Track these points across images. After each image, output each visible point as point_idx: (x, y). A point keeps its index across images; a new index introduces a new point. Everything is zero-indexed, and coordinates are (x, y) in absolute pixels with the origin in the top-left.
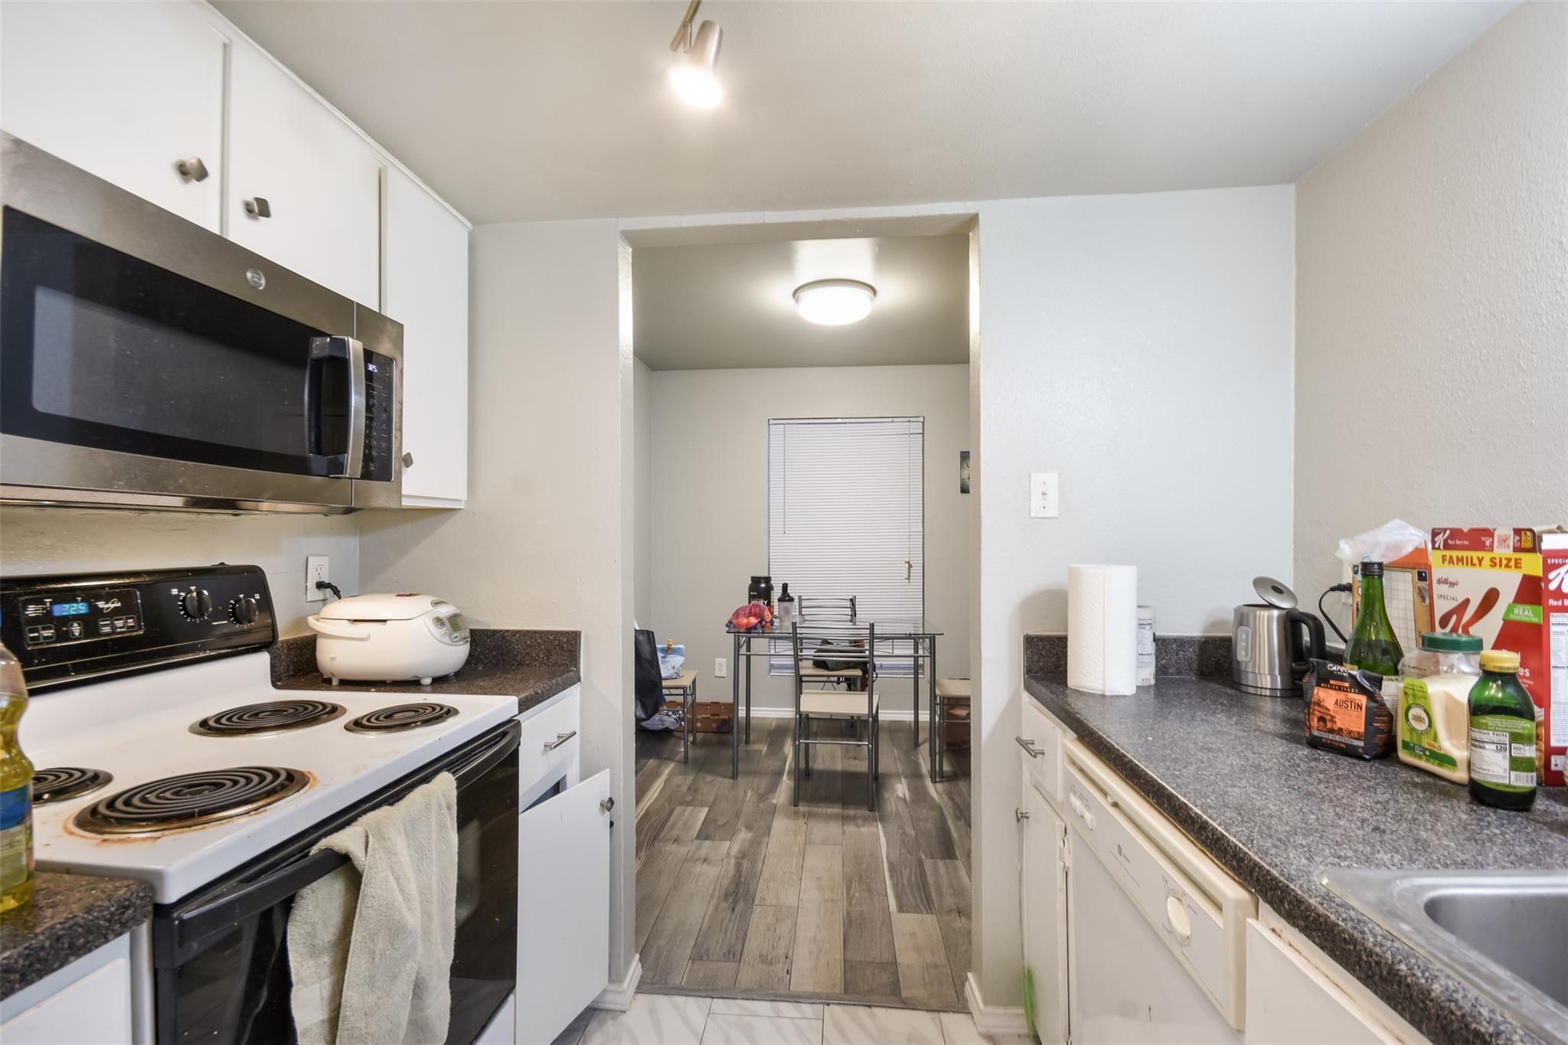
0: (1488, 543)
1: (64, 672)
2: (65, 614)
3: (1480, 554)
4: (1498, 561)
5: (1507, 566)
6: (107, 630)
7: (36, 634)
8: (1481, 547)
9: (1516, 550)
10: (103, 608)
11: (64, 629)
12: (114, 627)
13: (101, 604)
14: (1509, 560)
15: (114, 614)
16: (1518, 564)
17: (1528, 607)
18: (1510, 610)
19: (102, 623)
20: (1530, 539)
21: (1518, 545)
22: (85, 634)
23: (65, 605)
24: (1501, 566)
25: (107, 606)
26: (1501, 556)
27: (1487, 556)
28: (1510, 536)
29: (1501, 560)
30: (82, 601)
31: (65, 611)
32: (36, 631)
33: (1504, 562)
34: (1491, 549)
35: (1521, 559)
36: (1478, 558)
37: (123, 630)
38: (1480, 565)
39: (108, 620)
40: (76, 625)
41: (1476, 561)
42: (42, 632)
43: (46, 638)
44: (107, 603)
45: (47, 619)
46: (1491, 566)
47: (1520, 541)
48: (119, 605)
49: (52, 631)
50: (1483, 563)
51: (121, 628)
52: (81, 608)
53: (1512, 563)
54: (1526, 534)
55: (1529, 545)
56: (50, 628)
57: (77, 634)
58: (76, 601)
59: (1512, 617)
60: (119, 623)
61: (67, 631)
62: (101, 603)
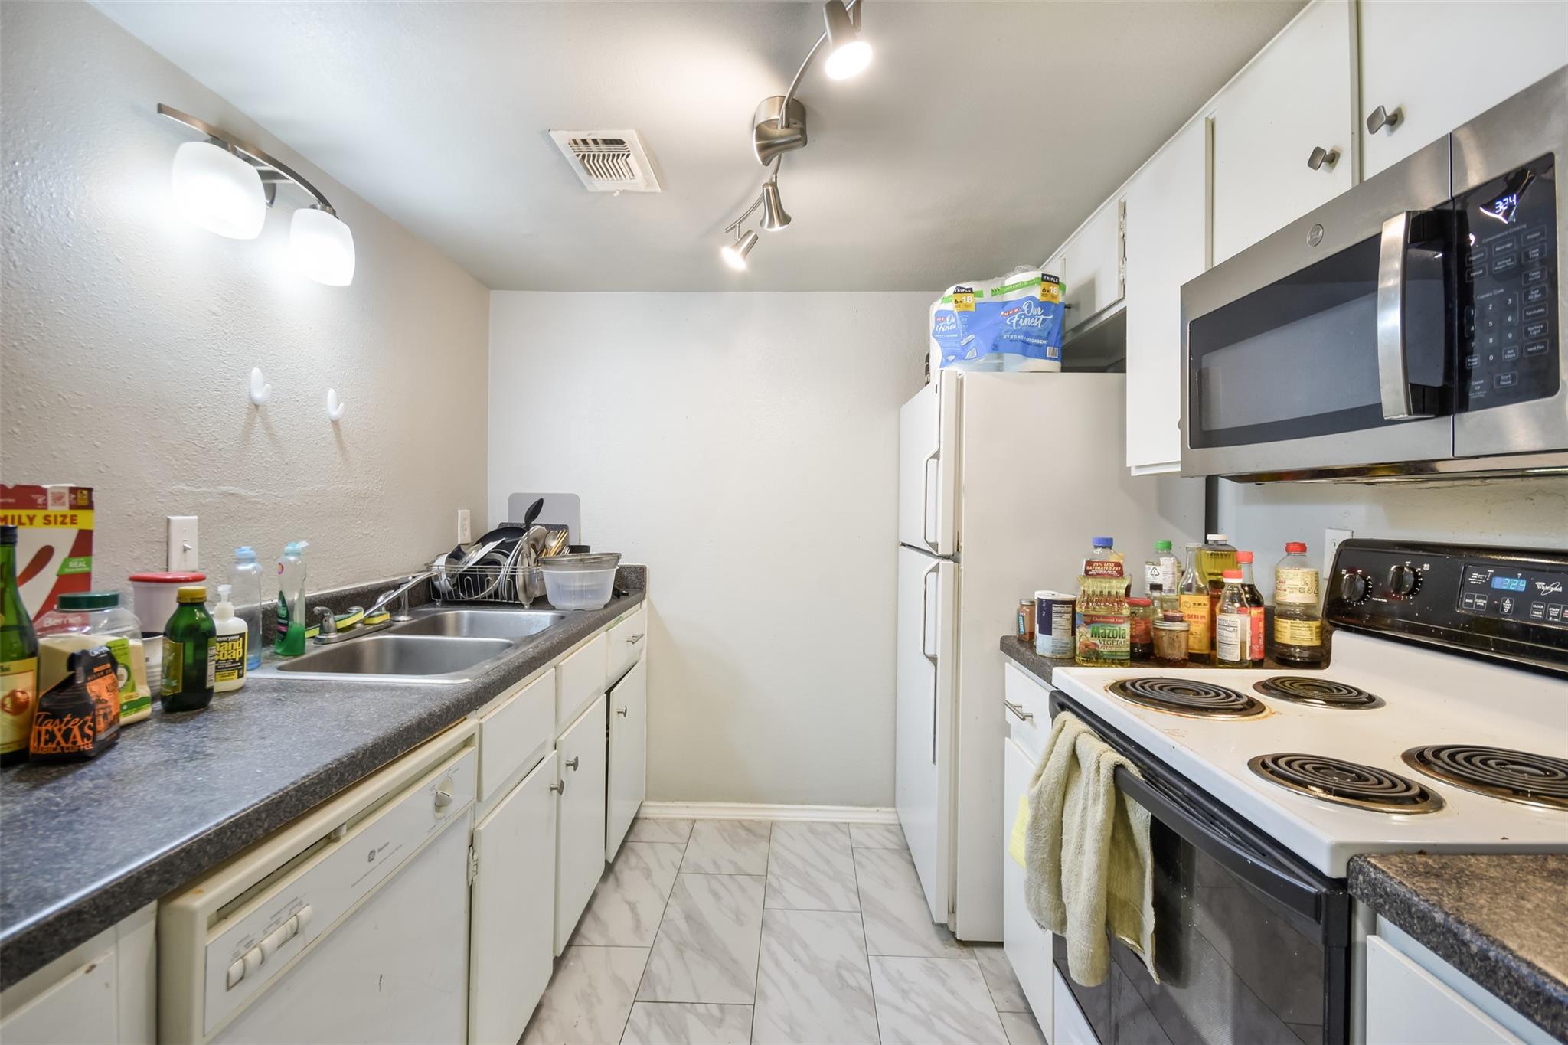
0: (40, 501)
1: (1485, 644)
2: (1504, 588)
3: (31, 512)
4: (52, 519)
5: (63, 523)
6: (1538, 615)
7: (1471, 601)
8: (33, 505)
9: (72, 507)
10: (1541, 590)
11: (1496, 602)
12: (1546, 614)
13: (1540, 585)
14: (64, 517)
15: (1552, 599)
16: (73, 521)
17: (82, 559)
18: (65, 564)
19: (1535, 606)
20: (86, 497)
21: (74, 502)
22: (1516, 611)
23: (1507, 579)
24: (56, 523)
25: (1547, 588)
26: (56, 514)
27: (39, 514)
28: (64, 494)
29: (56, 517)
30: (1521, 578)
31: (1505, 585)
32: (1472, 597)
33: (59, 519)
34: (44, 506)
35: (76, 516)
36: (28, 516)
37: (1556, 620)
38: (31, 523)
39: (1543, 605)
40: (1508, 601)
41: (25, 520)
42: (1476, 600)
43: (1477, 606)
44: (1547, 584)
45: (1485, 588)
46: (45, 524)
47: (75, 499)
48: (1560, 590)
49: (1485, 602)
50: (35, 521)
51: (1553, 617)
52: (1518, 584)
53: (68, 520)
54: (81, 493)
55: (85, 502)
56: (1484, 598)
57: (1506, 610)
58: (1516, 577)
59: (67, 571)
60: (1554, 611)
61: (1498, 605)
62: (1540, 583)
